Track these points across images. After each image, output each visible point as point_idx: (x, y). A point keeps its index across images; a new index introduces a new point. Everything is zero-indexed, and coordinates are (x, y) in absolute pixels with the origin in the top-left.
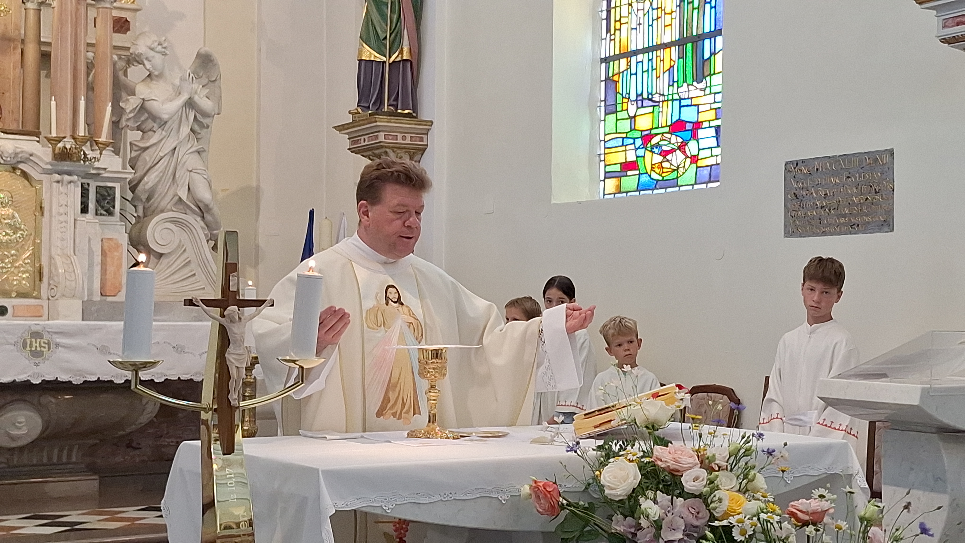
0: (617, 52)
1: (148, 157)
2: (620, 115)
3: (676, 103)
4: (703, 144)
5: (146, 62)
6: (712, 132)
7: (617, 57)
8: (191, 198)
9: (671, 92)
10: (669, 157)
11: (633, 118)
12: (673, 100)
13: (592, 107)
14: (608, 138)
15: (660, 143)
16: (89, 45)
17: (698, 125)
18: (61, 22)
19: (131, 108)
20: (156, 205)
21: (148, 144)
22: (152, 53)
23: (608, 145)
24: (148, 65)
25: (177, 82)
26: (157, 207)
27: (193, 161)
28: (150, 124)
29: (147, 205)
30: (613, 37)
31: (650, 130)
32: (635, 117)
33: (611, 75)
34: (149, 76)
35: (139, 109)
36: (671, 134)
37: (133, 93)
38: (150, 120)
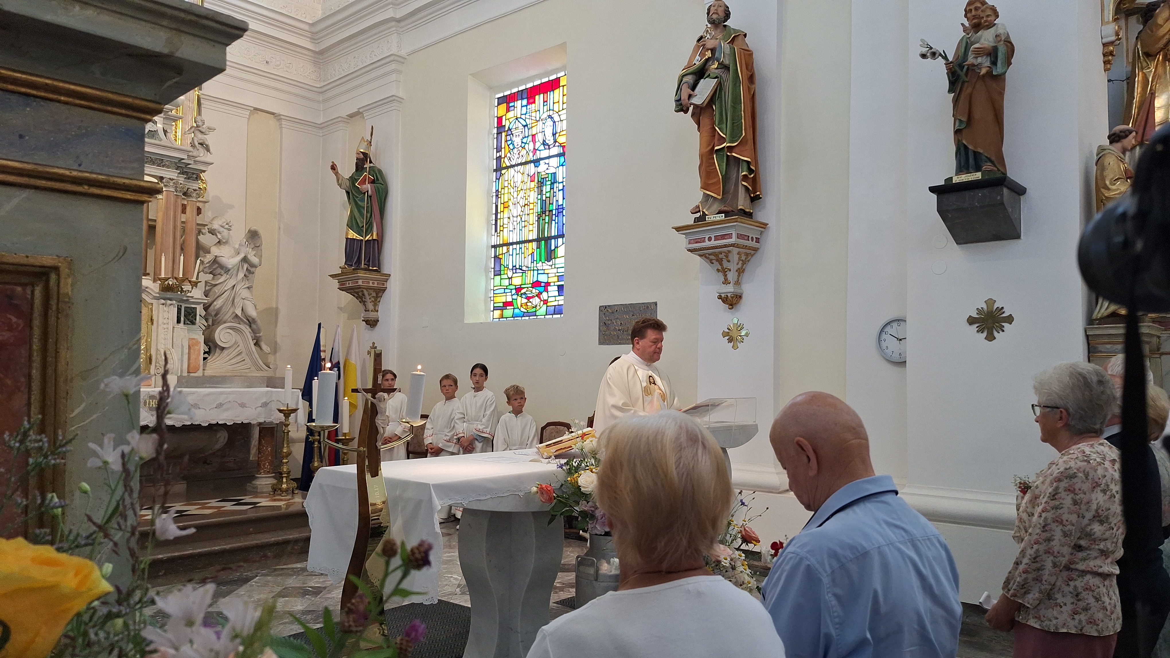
0: (501, 243)
1: (217, 290)
2: (503, 277)
3: (536, 272)
4: (550, 294)
5: (218, 234)
6: (556, 288)
7: (502, 245)
8: (243, 315)
9: (532, 266)
10: (531, 300)
11: (510, 278)
12: (533, 270)
13: (487, 272)
14: (495, 288)
15: (527, 293)
16: (183, 222)
17: (548, 284)
18: (167, 208)
19: (208, 261)
20: (221, 318)
21: (217, 283)
22: (222, 229)
23: (495, 292)
24: (219, 236)
25: (237, 246)
26: (220, 321)
27: (245, 293)
28: (219, 271)
29: (215, 318)
30: (498, 235)
31: (521, 285)
32: (512, 277)
33: (497, 254)
34: (219, 242)
35: (212, 263)
36: (533, 288)
37: (209, 252)
38: (219, 268)
